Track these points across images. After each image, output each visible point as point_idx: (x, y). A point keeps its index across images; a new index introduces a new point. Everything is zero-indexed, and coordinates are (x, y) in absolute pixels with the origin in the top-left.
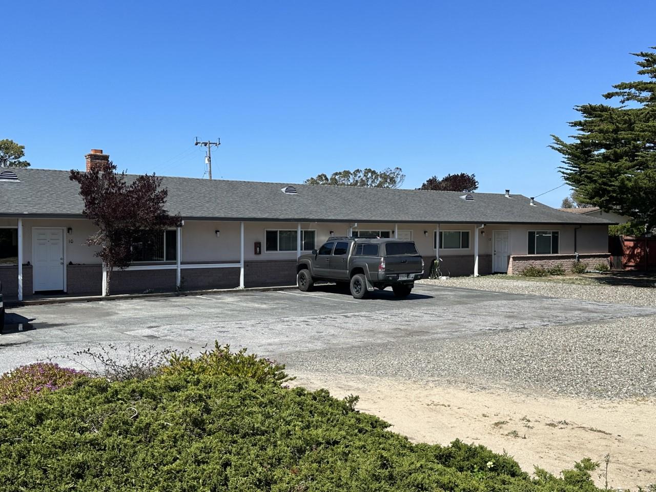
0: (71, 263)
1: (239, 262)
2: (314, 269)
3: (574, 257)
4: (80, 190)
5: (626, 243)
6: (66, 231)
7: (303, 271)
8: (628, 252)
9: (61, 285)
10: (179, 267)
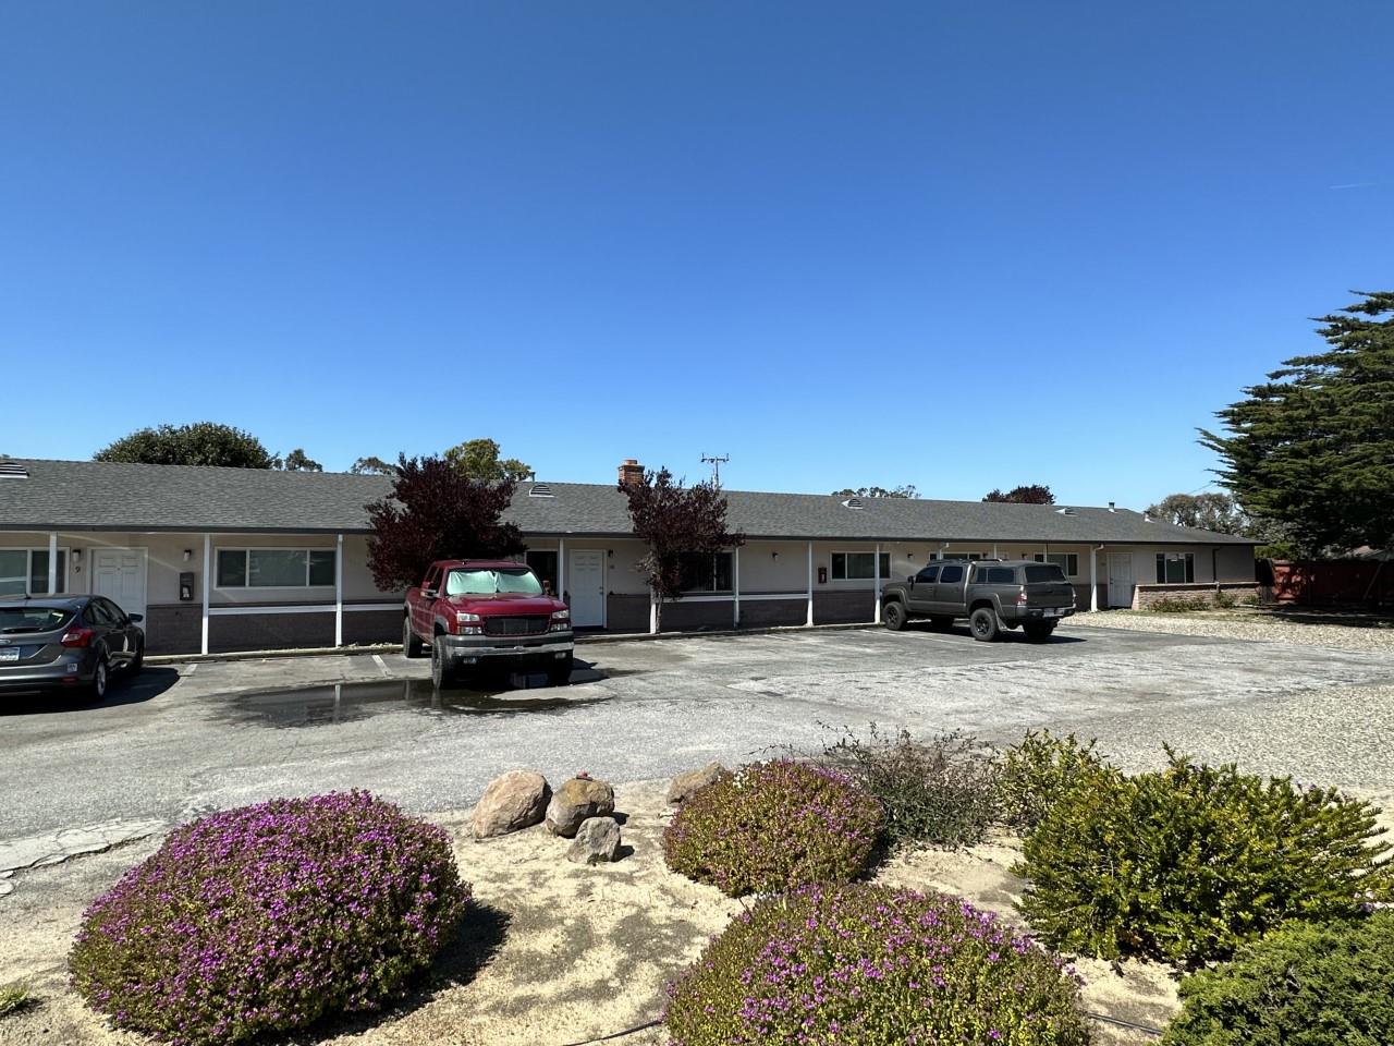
0: (611, 593)
1: (806, 592)
2: (909, 601)
3: (1214, 587)
4: (628, 504)
5: (1277, 568)
6: (606, 555)
7: (894, 604)
8: (1280, 580)
9: (600, 619)
10: (737, 599)
